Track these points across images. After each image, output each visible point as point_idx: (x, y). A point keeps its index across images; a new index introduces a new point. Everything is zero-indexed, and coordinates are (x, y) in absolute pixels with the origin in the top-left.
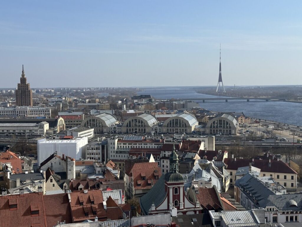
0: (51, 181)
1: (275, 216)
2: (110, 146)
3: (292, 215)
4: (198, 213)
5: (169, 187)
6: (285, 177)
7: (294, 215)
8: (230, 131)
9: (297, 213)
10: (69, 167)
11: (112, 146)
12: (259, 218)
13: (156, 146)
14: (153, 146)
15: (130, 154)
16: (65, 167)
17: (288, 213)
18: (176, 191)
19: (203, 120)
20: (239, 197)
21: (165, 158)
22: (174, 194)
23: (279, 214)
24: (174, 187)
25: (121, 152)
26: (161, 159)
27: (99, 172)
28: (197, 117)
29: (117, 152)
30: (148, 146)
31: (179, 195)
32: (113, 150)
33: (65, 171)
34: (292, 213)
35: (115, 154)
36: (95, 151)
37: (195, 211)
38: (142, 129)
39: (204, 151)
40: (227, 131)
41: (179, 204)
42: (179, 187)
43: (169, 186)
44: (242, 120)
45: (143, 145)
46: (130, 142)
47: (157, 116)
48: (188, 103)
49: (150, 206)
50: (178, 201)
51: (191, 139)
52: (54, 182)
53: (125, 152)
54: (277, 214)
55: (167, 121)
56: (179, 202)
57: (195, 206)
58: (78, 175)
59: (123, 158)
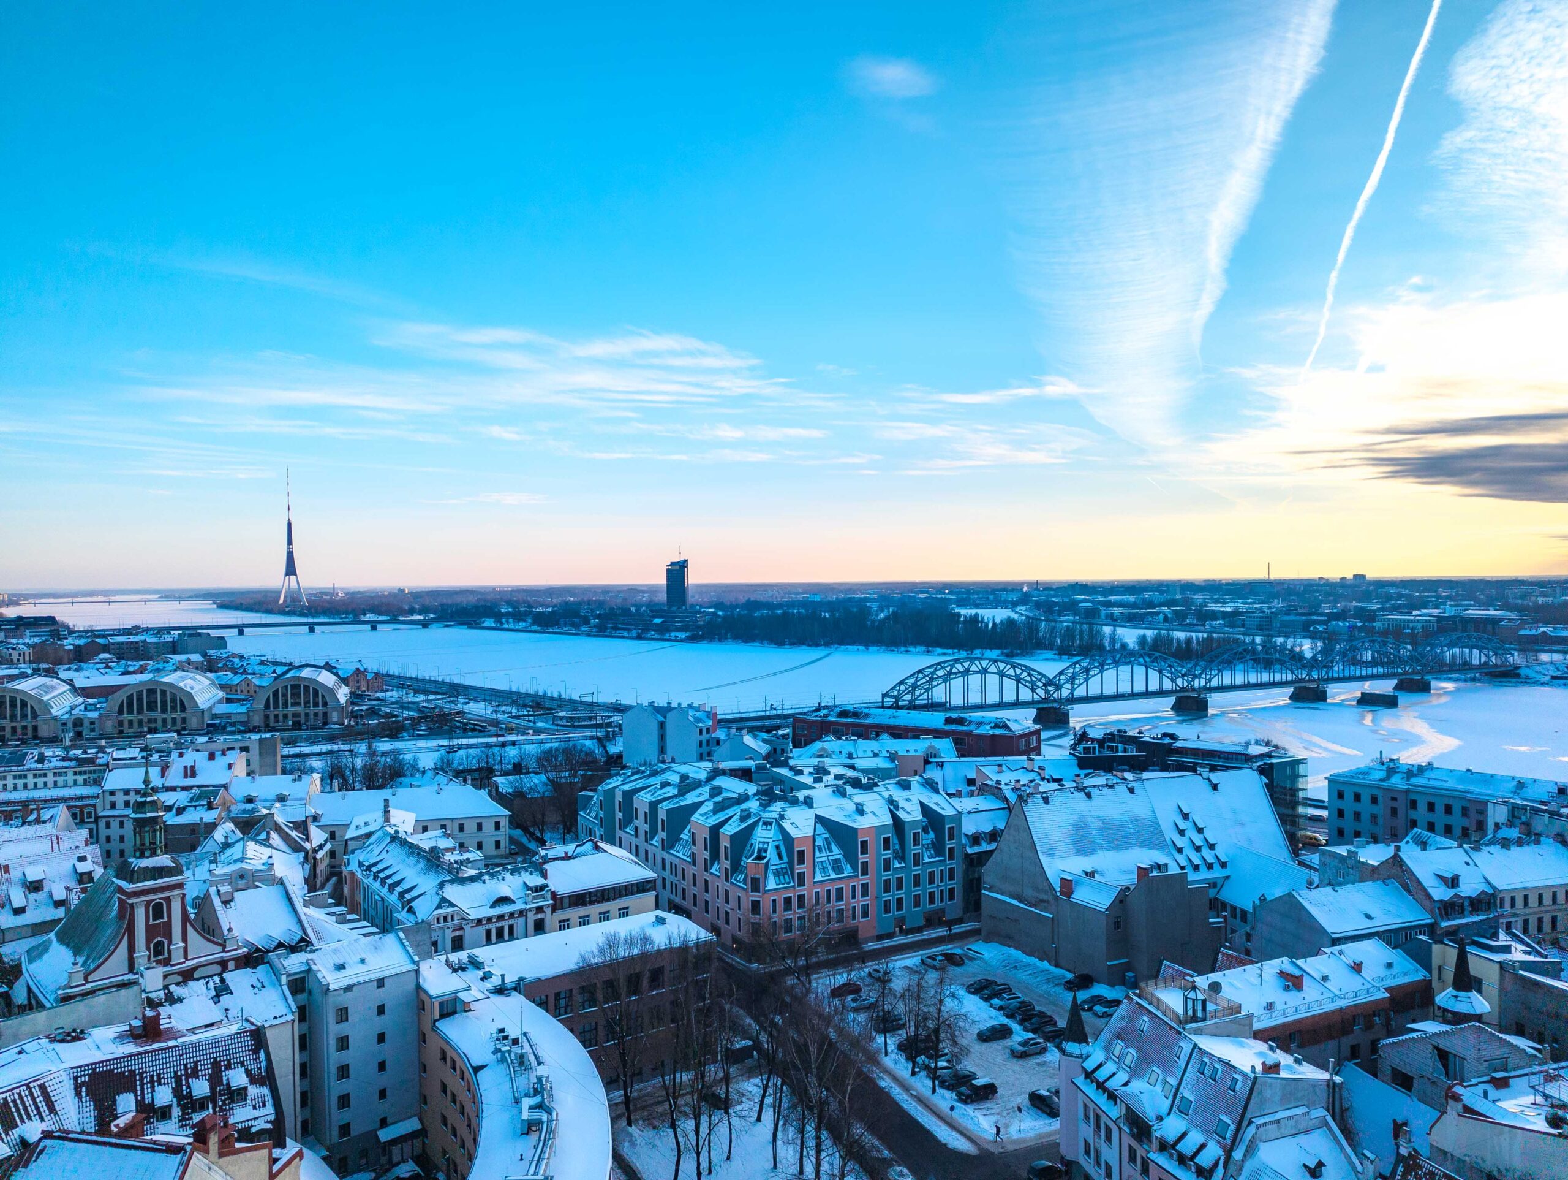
1: (458, 933)
3: (500, 924)
4: (232, 965)
5: (132, 905)
6: (480, 827)
7: (507, 924)
8: (325, 714)
9: (512, 916)
12: (417, 947)
13: (79, 778)
14: (69, 777)
17: (489, 920)
18: (157, 910)
19: (242, 688)
20: (357, 898)
22: (151, 922)
23: (467, 928)
24: (149, 902)
26: (98, 817)
31: (169, 925)
34: (501, 918)
37: (222, 963)
38: (25, 728)
40: (316, 715)
41: (169, 951)
42: (168, 900)
43: (130, 901)
44: (358, 682)
47: (79, 682)
48: (190, 640)
50: (166, 942)
54: (462, 928)
55: (121, 696)
56: (170, 943)
57: (224, 946)
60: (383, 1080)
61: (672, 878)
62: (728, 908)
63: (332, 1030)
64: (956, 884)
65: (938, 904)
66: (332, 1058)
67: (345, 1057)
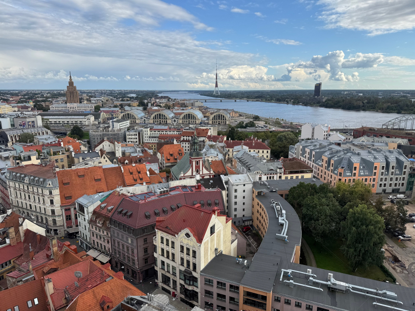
0: (104, 158)
2: (145, 133)
4: (211, 177)
6: (263, 152)
7: (272, 176)
8: (225, 122)
9: (274, 174)
10: (116, 148)
11: (146, 133)
12: (252, 178)
13: (178, 133)
14: (176, 132)
15: (159, 139)
16: (113, 148)
17: (268, 174)
18: (197, 163)
19: (207, 114)
21: (184, 141)
22: (196, 165)
23: (263, 175)
24: (196, 161)
25: (152, 137)
26: (181, 142)
27: (139, 151)
28: (203, 113)
29: (150, 137)
30: (172, 132)
31: (199, 166)
32: (146, 136)
33: (114, 151)
34: (271, 174)
35: (148, 138)
36: (133, 137)
37: (210, 176)
39: (211, 136)
40: (223, 122)
41: (200, 172)
42: (199, 161)
43: (192, 160)
44: (233, 114)
45: (168, 132)
46: (159, 130)
47: (175, 111)
48: (196, 103)
49: (180, 173)
50: (199, 170)
51: (201, 128)
52: (106, 159)
53: (155, 137)
54: (261, 175)
55: (183, 115)
57: (210, 172)
58: (123, 153)
59: (154, 141)
60: (244, 207)
61: (315, 170)
62: (331, 180)
63: (234, 194)
64: (405, 182)
65: (397, 187)
66: (233, 200)
67: (236, 200)
